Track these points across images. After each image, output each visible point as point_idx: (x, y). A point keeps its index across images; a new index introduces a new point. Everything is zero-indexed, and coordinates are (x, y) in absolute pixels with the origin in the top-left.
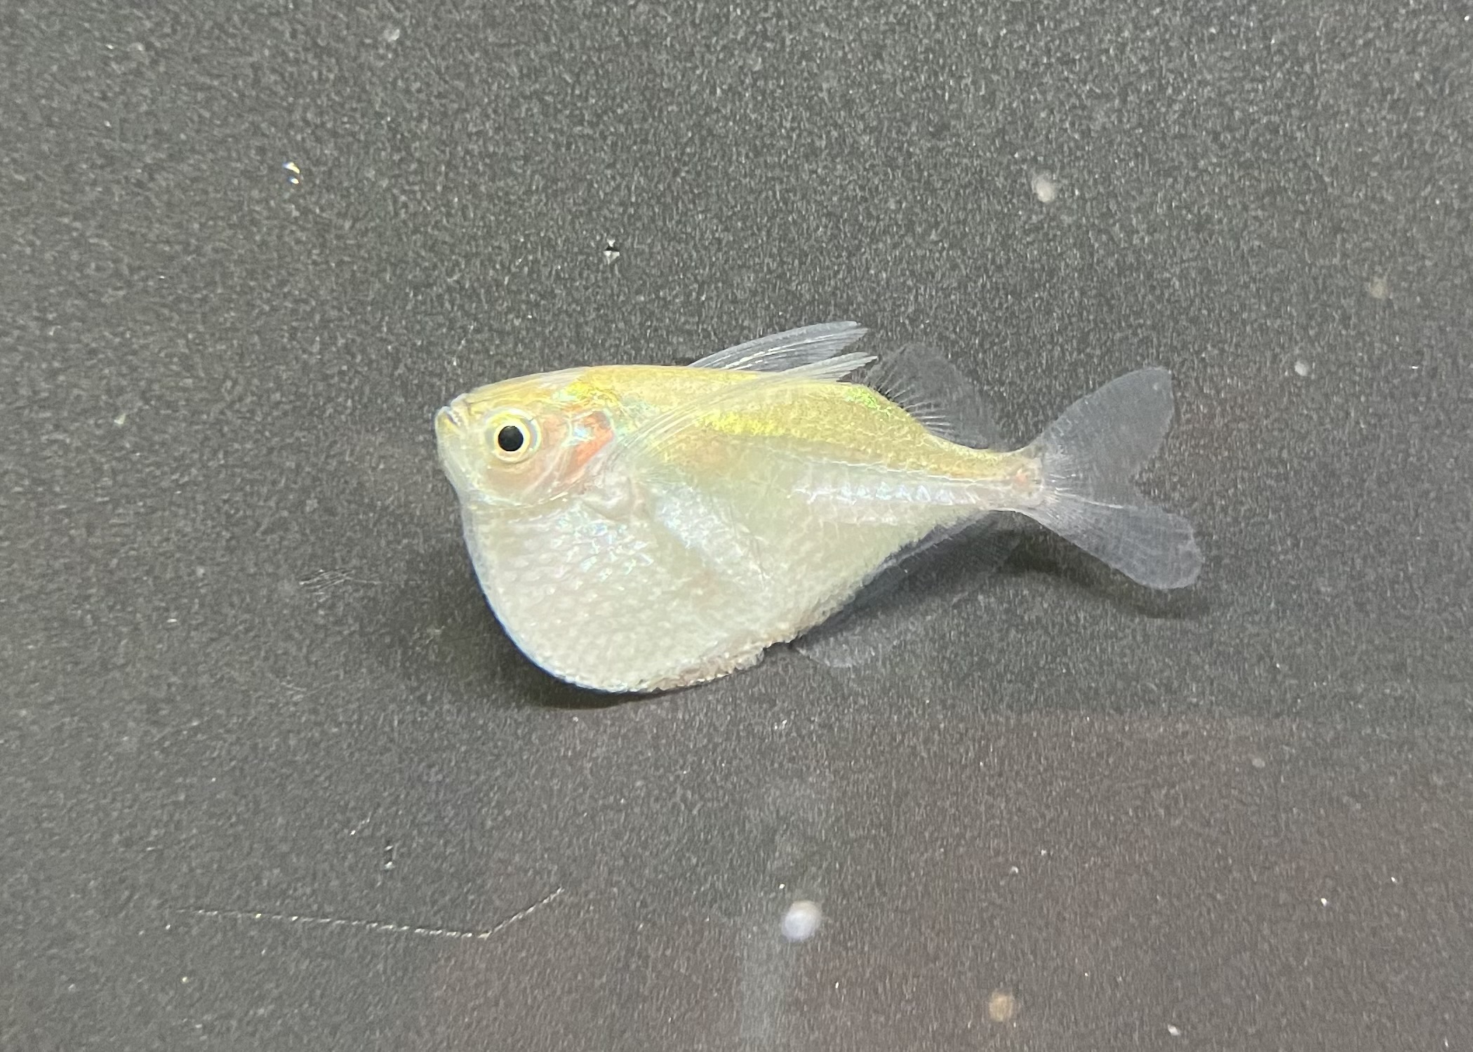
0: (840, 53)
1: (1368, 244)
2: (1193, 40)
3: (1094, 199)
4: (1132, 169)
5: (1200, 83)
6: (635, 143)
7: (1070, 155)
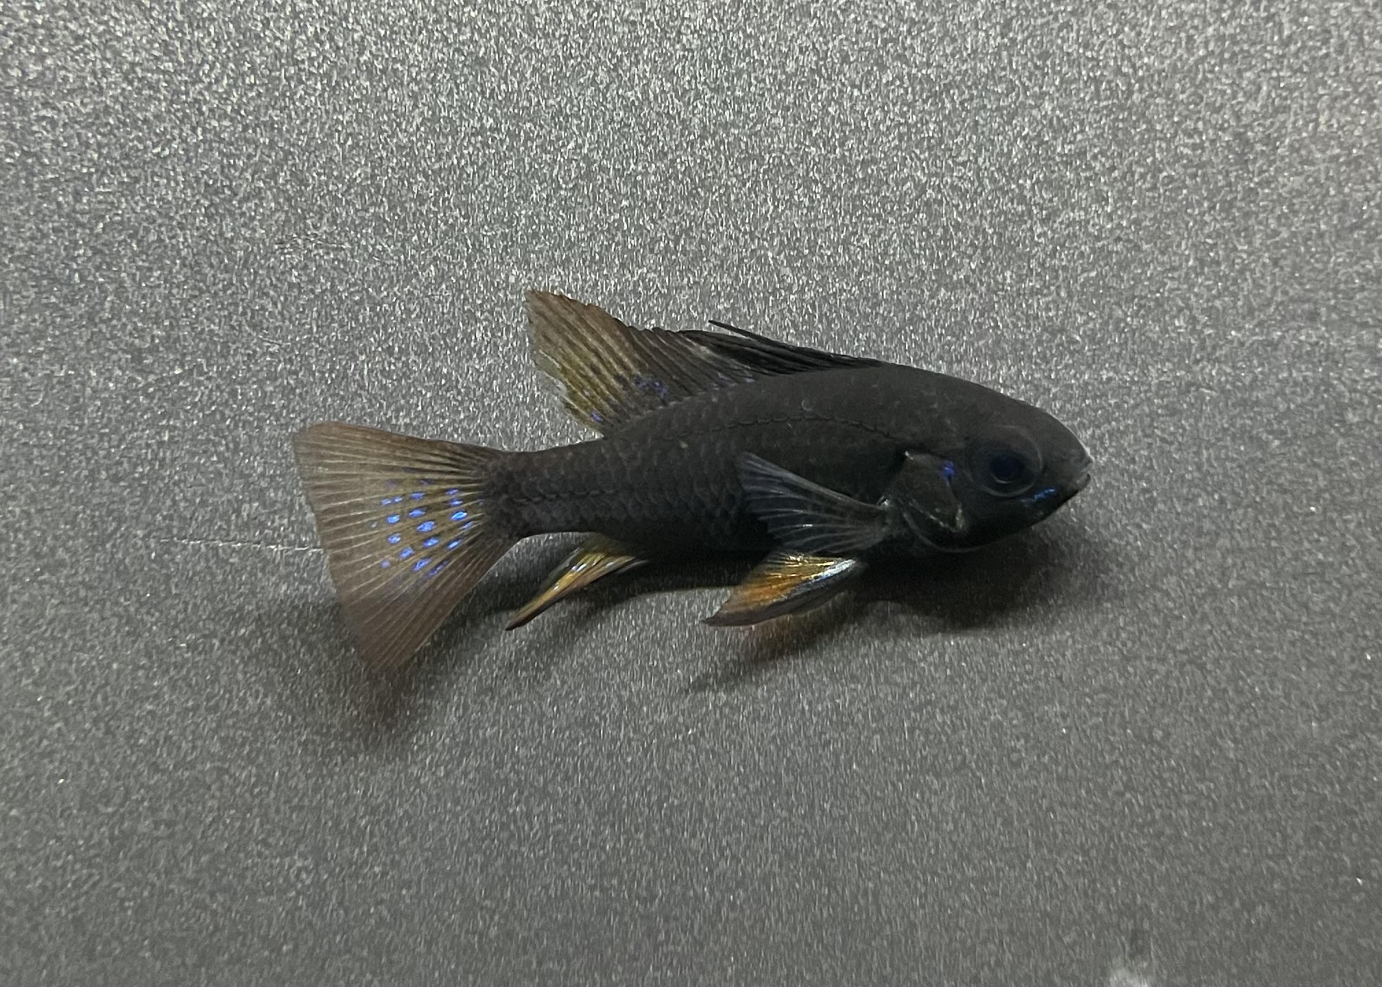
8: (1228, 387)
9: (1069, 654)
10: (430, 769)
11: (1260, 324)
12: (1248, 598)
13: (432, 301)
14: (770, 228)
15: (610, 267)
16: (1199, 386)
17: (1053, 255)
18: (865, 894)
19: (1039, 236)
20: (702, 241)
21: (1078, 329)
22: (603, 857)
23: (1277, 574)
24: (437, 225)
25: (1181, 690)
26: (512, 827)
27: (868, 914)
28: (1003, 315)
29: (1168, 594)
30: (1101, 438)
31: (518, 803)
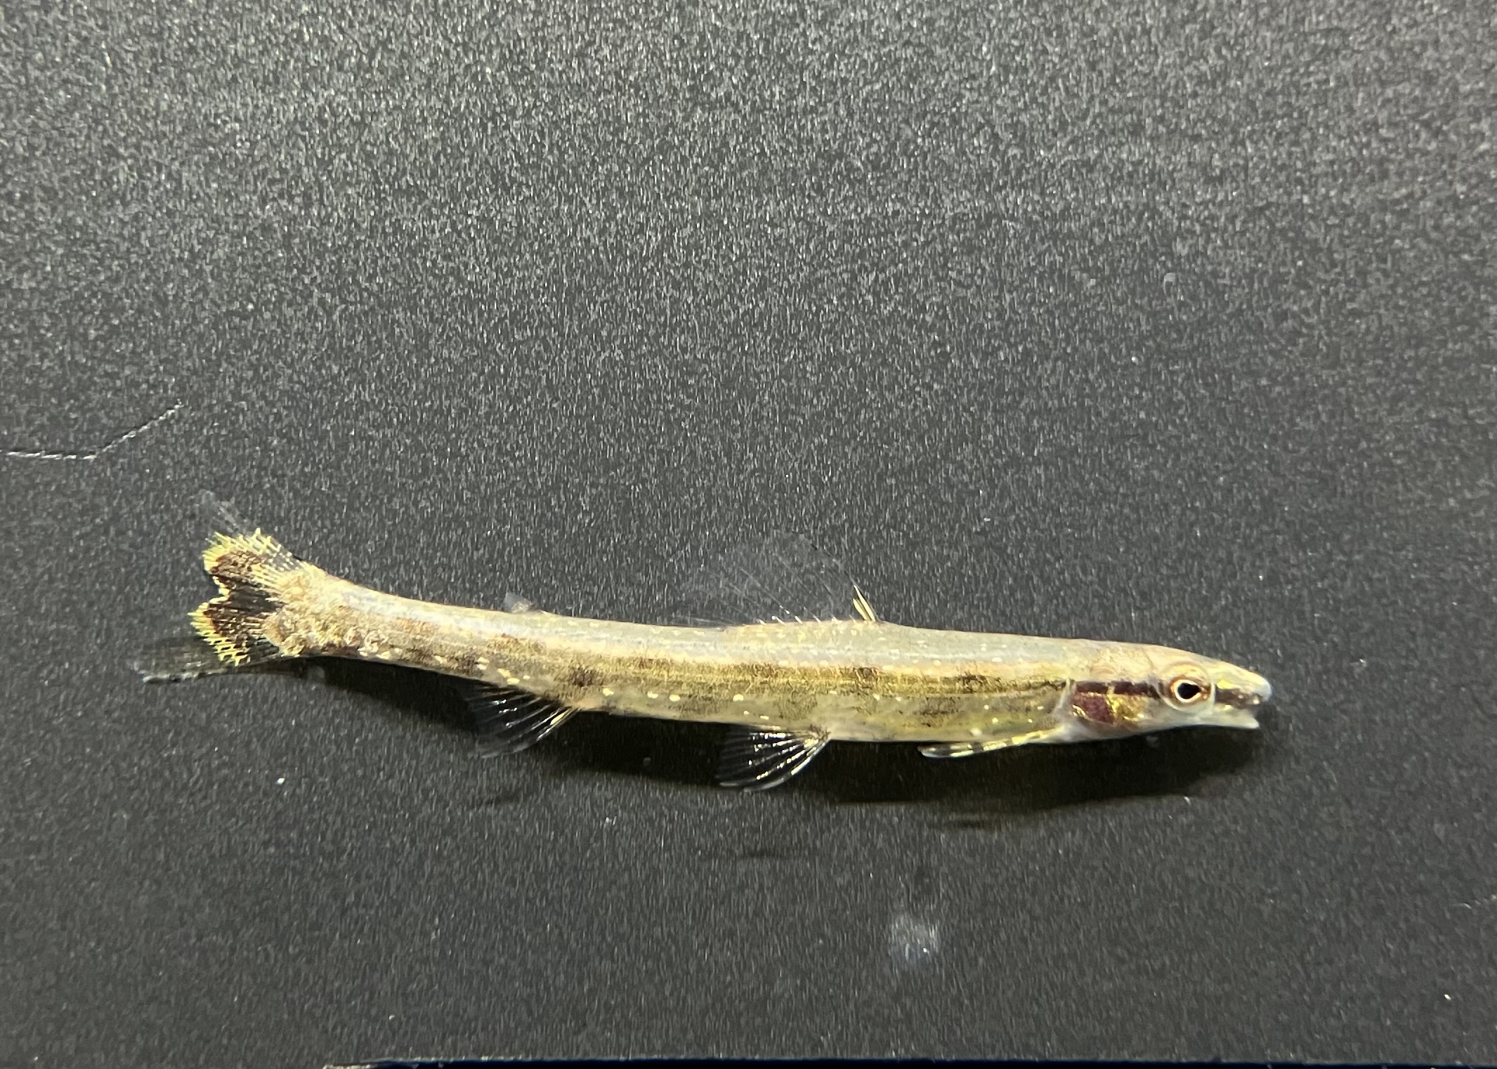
8: (1035, 217)
9: (844, 540)
10: (64, 708)
11: (1073, 141)
12: (1057, 467)
13: (62, 134)
14: (488, 38)
15: (289, 89)
16: (1000, 218)
17: (830, 66)
18: (599, 838)
19: (814, 43)
20: (403, 55)
21: (859, 154)
22: (280, 806)
23: (1090, 438)
24: (67, 39)
25: (977, 578)
26: (167, 773)
27: (602, 861)
28: (772, 139)
29: (961, 466)
30: (886, 283)
31: (174, 745)
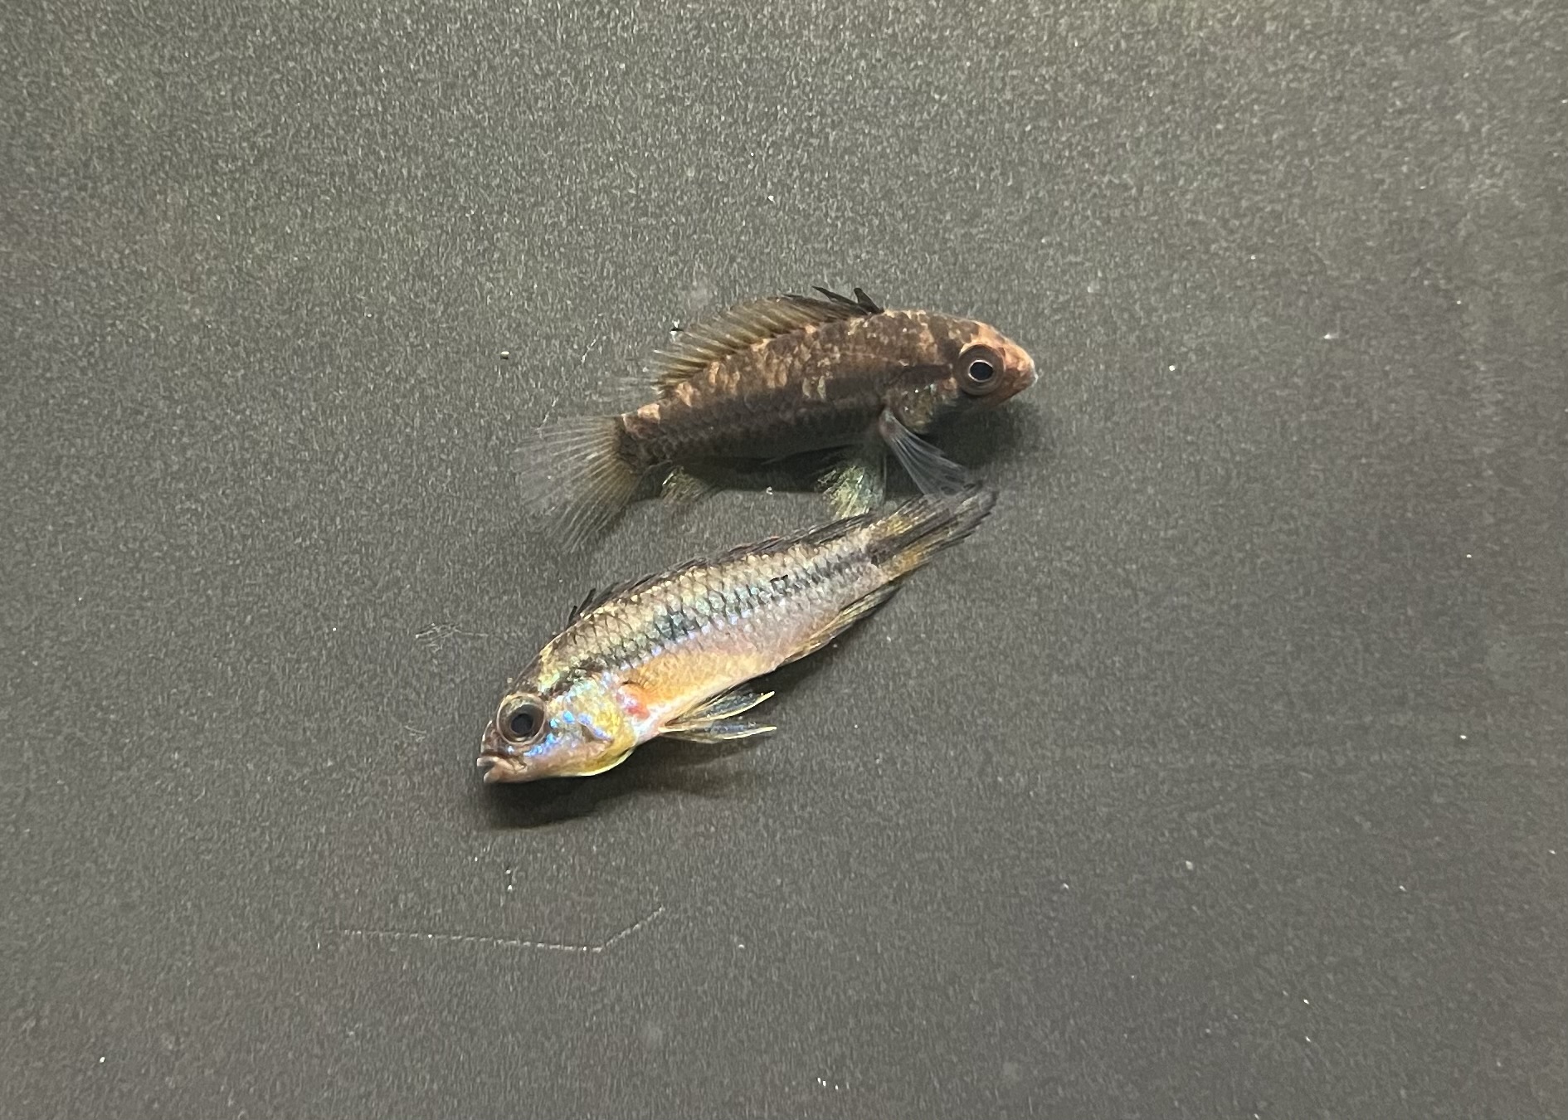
0: (879, 148)
1: (1366, 321)
2: (1203, 136)
3: (1114, 280)
4: (1149, 253)
5: (1209, 174)
6: (695, 232)
7: (1092, 240)
